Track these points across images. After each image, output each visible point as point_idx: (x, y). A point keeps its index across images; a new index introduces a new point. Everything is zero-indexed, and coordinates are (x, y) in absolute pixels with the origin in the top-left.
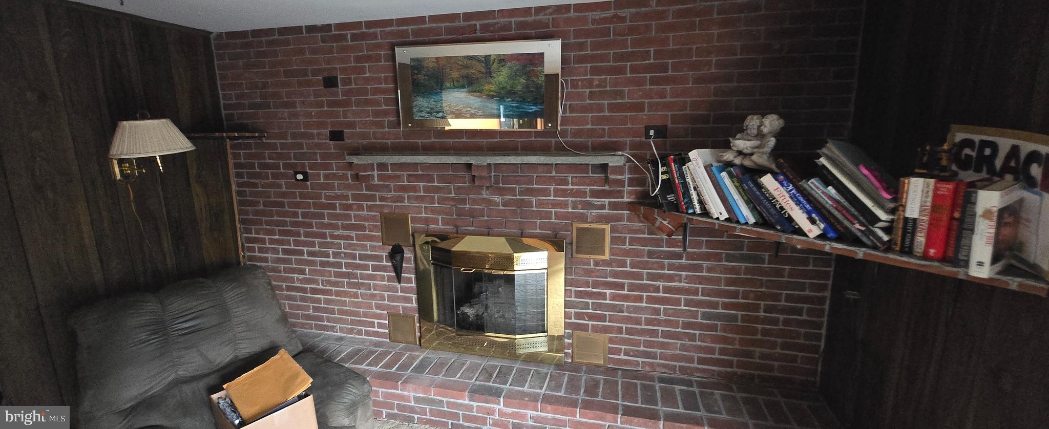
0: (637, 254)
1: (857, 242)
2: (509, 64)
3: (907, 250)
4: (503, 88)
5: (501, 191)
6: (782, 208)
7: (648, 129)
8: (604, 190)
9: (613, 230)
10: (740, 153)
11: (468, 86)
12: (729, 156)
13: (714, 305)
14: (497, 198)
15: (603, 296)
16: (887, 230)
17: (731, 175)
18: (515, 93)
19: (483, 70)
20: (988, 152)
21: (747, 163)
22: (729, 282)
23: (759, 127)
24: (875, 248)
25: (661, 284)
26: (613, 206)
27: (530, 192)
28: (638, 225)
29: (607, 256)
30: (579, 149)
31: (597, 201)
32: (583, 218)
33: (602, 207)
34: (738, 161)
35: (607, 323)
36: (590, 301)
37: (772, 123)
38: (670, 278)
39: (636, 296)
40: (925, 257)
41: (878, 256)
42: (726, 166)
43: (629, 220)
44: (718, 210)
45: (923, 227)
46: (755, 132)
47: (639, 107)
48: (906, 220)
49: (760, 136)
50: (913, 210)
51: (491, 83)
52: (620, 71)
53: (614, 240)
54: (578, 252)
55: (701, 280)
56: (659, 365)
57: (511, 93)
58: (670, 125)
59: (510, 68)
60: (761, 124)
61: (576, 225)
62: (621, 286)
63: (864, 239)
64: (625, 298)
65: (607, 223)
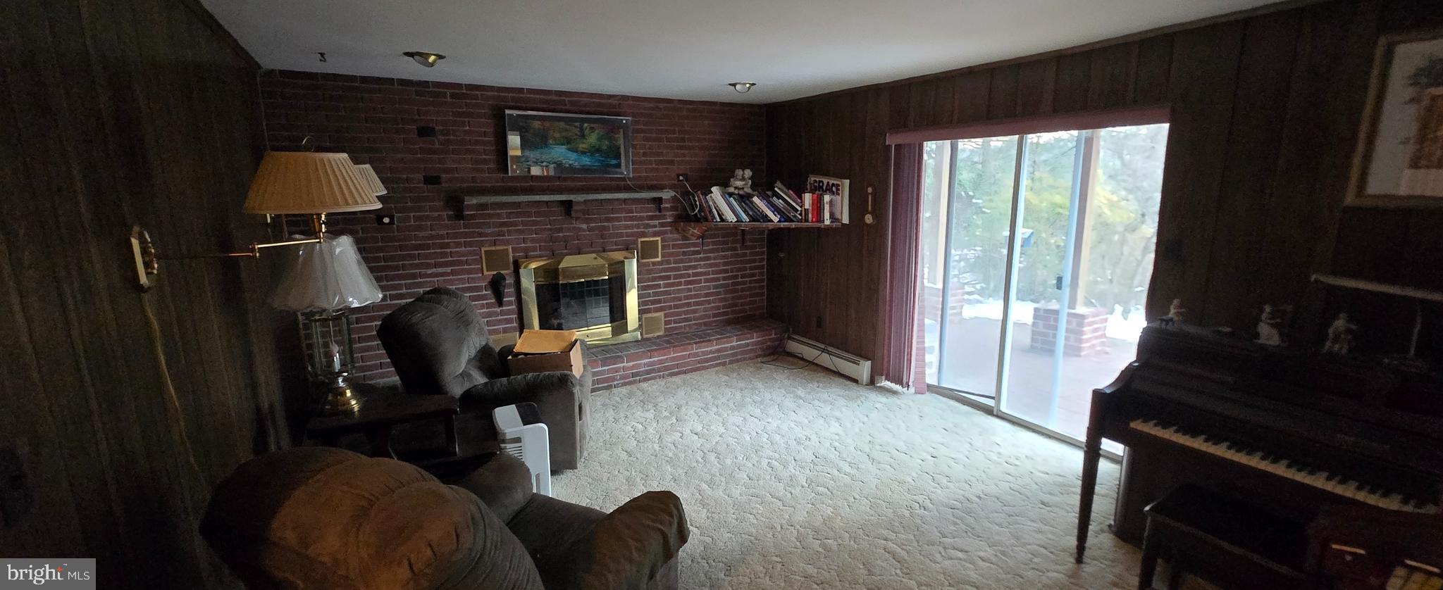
0: (677, 254)
1: (791, 221)
2: (597, 131)
3: (807, 221)
4: (594, 147)
5: (587, 221)
6: (763, 211)
7: (678, 176)
8: (656, 215)
9: (663, 240)
10: (736, 188)
11: (568, 144)
12: (731, 190)
13: (718, 279)
14: (584, 226)
15: (659, 286)
16: (801, 214)
17: (734, 198)
18: (601, 151)
19: (579, 134)
20: (821, 184)
21: (741, 192)
22: (725, 264)
23: (743, 175)
24: (798, 222)
25: (690, 272)
26: (662, 225)
27: (608, 220)
28: (676, 236)
29: (659, 259)
30: (641, 188)
31: (651, 222)
32: (644, 235)
33: (655, 226)
34: (736, 192)
35: (662, 305)
36: (651, 291)
37: (748, 173)
38: (695, 267)
39: (678, 282)
40: (812, 222)
41: (800, 225)
42: (731, 195)
43: (671, 233)
44: (731, 217)
45: (810, 211)
46: (741, 178)
47: (672, 162)
48: (805, 209)
49: (743, 179)
50: (807, 205)
51: (584, 143)
52: (660, 140)
53: (663, 247)
54: (642, 259)
55: (711, 265)
56: (694, 324)
57: (598, 150)
58: (689, 174)
59: (598, 134)
60: (744, 174)
61: (640, 240)
62: (668, 278)
63: (794, 219)
64: (672, 285)
65: (659, 236)
